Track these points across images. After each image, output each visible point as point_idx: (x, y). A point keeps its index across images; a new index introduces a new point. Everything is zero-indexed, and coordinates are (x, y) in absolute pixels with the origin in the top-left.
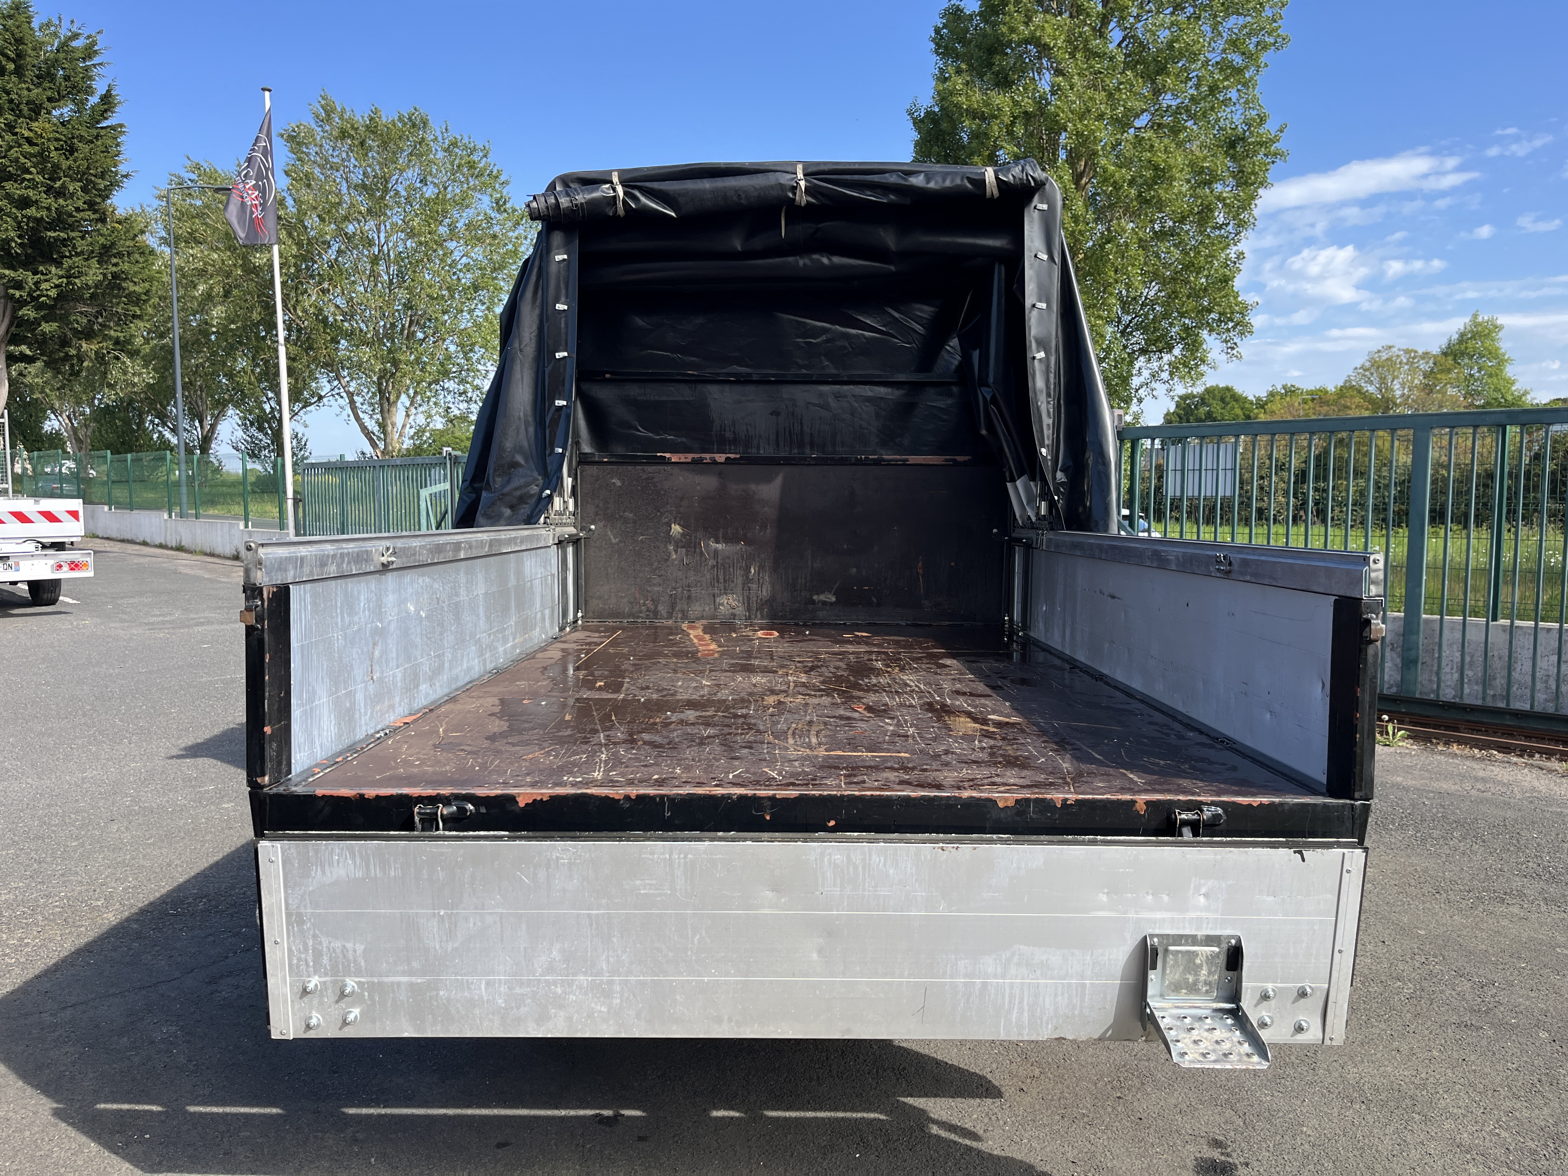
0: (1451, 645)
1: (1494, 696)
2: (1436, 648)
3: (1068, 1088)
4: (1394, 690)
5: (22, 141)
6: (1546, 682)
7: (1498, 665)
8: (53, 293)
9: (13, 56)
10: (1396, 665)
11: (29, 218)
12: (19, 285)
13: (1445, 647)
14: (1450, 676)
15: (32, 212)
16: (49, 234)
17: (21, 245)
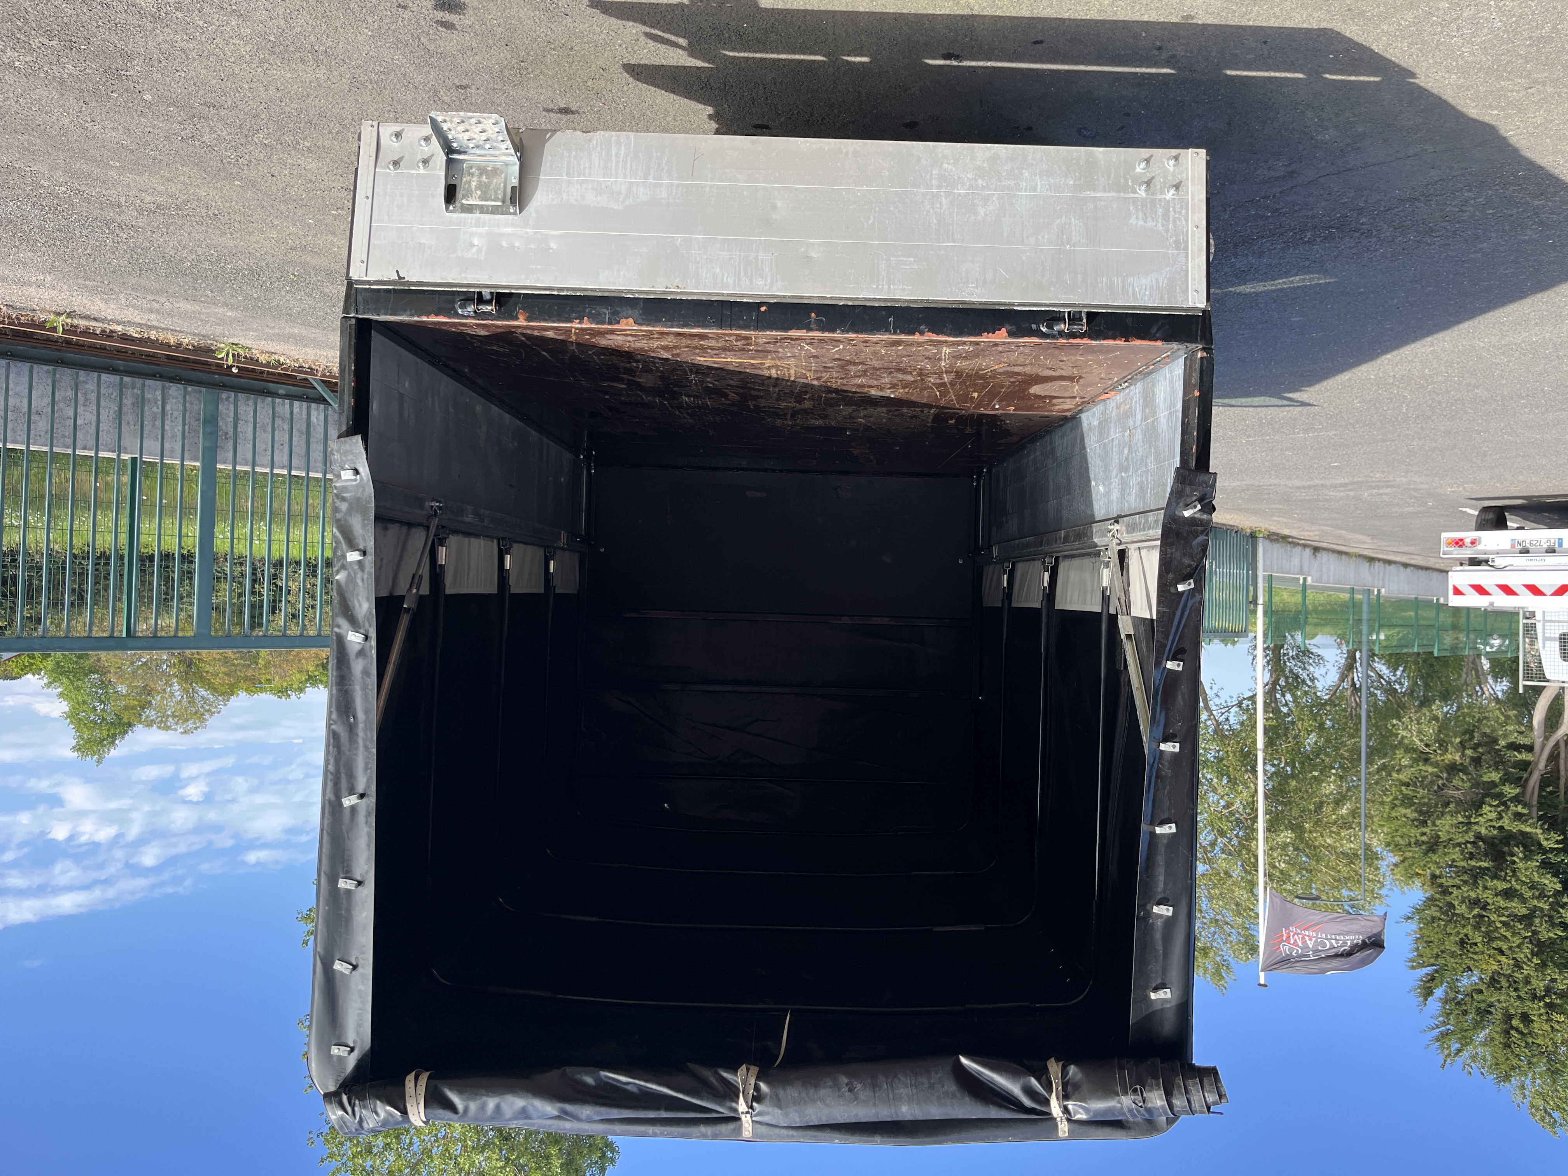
0: (174, 436)
1: (133, 388)
2: (187, 434)
3: (565, 70)
4: (224, 395)
5: (1508, 952)
6: (86, 400)
7: (129, 416)
8: (1486, 809)
9: (1512, 1032)
10: (222, 419)
11: (1505, 880)
12: (1518, 816)
13: (179, 435)
14: (174, 406)
15: (1501, 886)
16: (1486, 865)
17: (1513, 855)
